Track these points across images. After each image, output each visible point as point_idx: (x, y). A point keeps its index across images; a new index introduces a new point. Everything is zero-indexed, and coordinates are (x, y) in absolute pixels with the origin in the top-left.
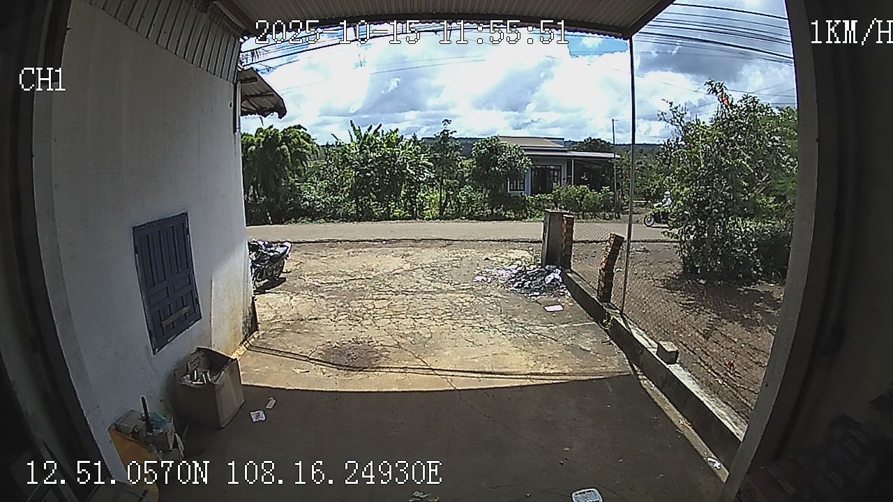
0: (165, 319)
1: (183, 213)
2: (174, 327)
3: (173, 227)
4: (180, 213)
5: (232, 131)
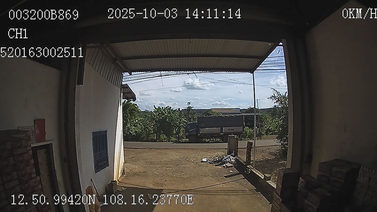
0: (99, 163)
1: (106, 131)
2: (101, 167)
3: (103, 134)
4: (105, 130)
5: (120, 105)
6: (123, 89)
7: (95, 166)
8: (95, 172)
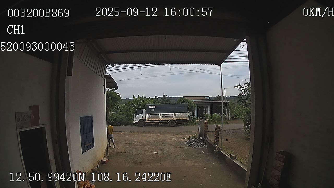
0: (86, 144)
3: (89, 119)
5: (104, 93)
6: (106, 79)
7: (83, 147)
8: (82, 152)
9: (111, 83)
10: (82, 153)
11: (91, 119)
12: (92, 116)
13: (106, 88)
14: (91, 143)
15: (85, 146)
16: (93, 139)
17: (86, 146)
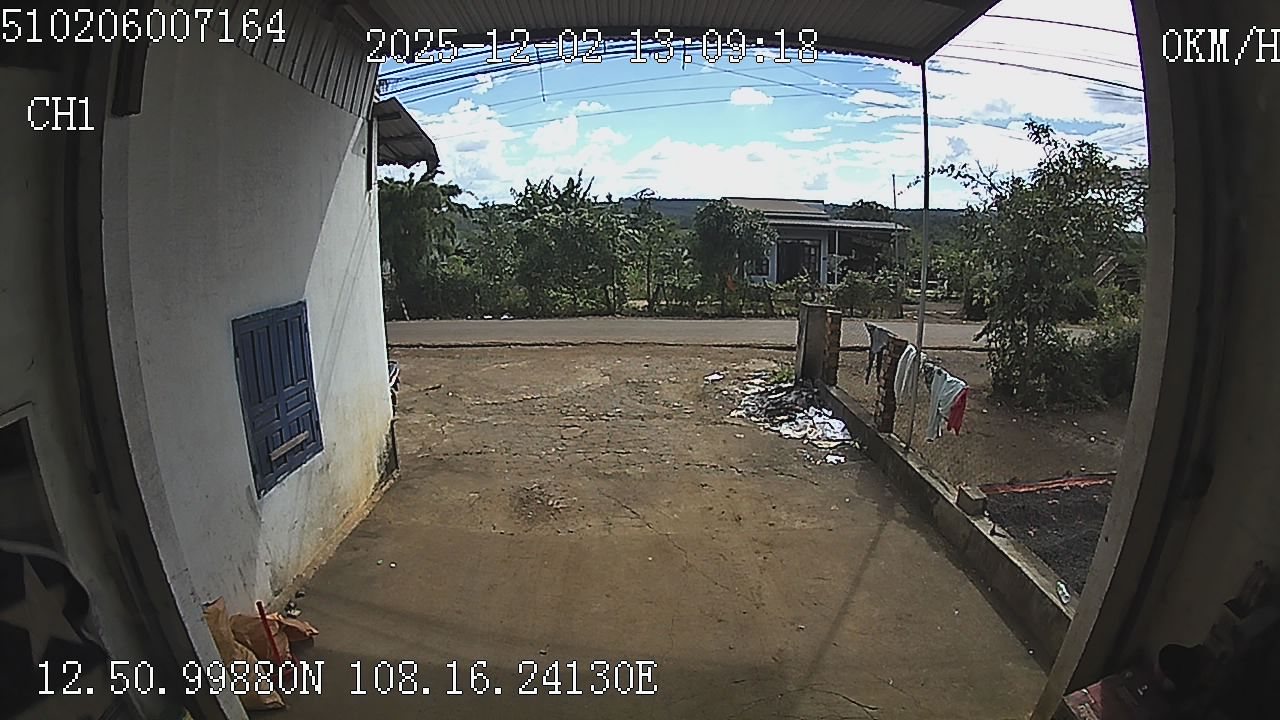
0: (274, 449)
1: (300, 302)
2: (285, 462)
3: (286, 321)
4: (295, 302)
5: (364, 188)
6: (378, 120)
7: (257, 467)
8: (259, 493)
9: (406, 137)
10: (259, 498)
11: (300, 317)
12: (305, 304)
13: (380, 163)
14: (302, 437)
15: (270, 457)
16: (313, 411)
17: (276, 454)
